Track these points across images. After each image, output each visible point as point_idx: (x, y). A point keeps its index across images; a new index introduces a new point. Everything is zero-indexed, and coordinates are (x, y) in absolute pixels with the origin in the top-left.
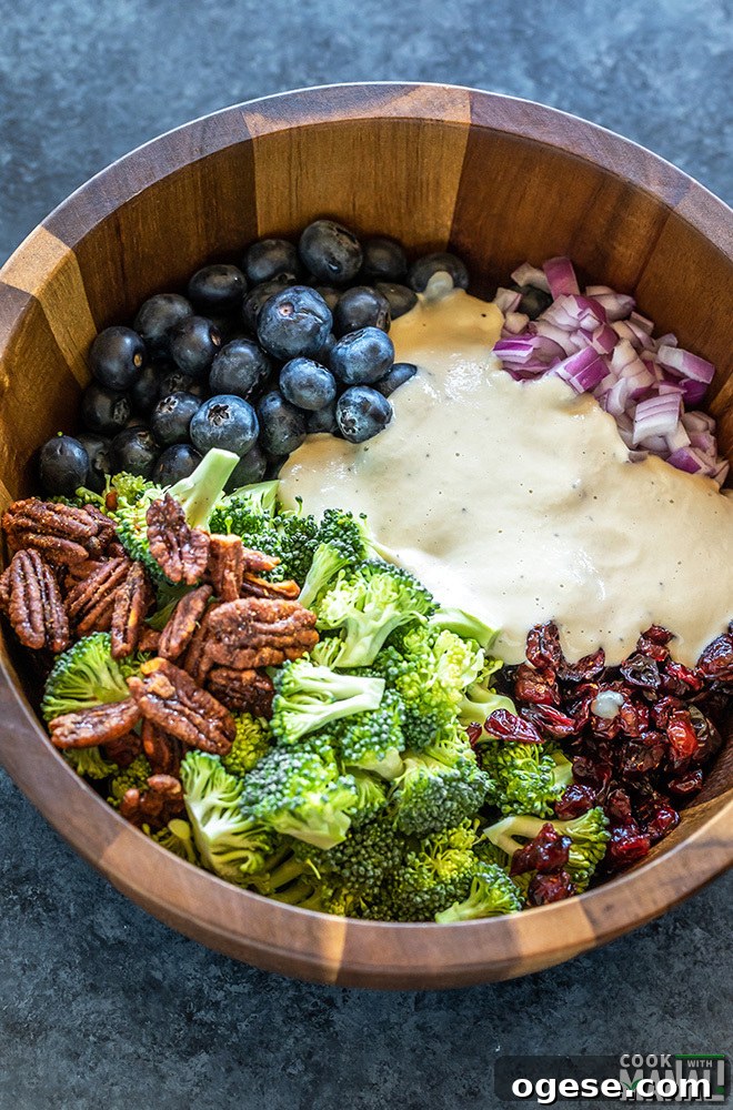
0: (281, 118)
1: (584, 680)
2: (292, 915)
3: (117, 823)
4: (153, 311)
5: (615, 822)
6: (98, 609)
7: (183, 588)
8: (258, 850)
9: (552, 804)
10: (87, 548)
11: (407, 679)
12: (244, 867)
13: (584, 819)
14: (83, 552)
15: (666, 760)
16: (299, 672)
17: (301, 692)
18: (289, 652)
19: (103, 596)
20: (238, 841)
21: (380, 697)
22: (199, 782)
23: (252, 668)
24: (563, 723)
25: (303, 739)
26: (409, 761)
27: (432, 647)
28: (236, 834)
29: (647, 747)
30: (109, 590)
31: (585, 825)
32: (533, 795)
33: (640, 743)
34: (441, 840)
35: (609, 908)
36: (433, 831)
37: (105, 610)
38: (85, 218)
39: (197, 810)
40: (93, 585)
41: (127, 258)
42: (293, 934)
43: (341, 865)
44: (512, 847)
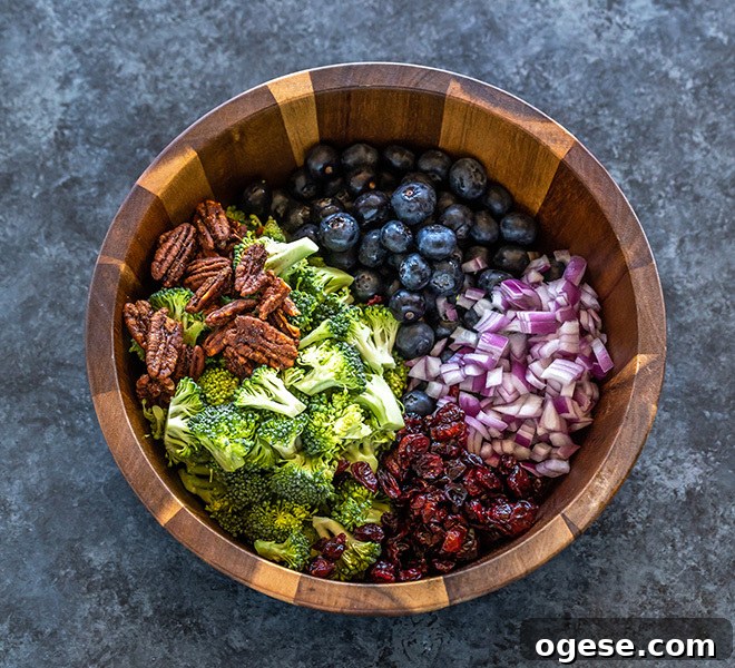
0: (469, 93)
1: (422, 478)
2: (160, 486)
3: (115, 385)
4: (356, 151)
5: (384, 557)
6: (196, 276)
7: (237, 295)
8: (192, 446)
9: (354, 526)
10: (215, 245)
11: (318, 414)
12: (179, 451)
13: (364, 545)
14: (211, 244)
15: (439, 545)
16: (267, 376)
17: (262, 385)
18: (272, 363)
19: (202, 271)
20: (183, 436)
21: (298, 413)
22: (182, 395)
23: (246, 358)
24: (395, 491)
25: (244, 409)
26: (298, 456)
27: (344, 408)
28: (185, 433)
29: (433, 533)
30: (207, 270)
31: (362, 547)
32: (348, 515)
33: (430, 529)
34: (287, 505)
35: (312, 589)
36: (287, 499)
37: (199, 279)
38: (333, 81)
39: (172, 408)
40: (203, 264)
41: (352, 115)
42: (153, 495)
43: (229, 483)
44: (323, 534)
